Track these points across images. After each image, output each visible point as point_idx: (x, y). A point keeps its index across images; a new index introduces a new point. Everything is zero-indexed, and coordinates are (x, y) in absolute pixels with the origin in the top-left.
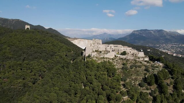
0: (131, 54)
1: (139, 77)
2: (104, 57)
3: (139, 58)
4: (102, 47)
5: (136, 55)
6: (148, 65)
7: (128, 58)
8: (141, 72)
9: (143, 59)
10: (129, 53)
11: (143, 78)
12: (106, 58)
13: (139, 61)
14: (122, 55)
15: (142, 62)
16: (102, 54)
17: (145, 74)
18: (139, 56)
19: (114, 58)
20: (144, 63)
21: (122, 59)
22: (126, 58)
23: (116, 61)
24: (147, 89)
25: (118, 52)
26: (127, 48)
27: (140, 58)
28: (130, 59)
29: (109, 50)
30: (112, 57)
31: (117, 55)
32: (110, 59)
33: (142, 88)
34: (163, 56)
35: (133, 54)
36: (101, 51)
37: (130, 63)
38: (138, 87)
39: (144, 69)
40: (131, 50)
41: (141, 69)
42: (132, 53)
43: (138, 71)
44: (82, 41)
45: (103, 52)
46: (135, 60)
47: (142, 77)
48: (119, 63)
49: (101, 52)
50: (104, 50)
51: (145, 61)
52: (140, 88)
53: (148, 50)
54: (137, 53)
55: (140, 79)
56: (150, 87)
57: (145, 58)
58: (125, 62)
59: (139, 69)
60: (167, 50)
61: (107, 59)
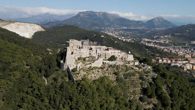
0: (120, 59)
1: (136, 89)
2: (90, 67)
3: (129, 63)
4: (85, 52)
5: (125, 59)
6: (140, 71)
7: (118, 64)
8: (137, 82)
9: (133, 63)
10: (118, 57)
11: (141, 89)
12: (94, 67)
13: (130, 67)
14: (111, 61)
15: (133, 67)
16: (88, 63)
17: (141, 84)
18: (128, 60)
19: (103, 67)
20: (136, 69)
21: (111, 65)
22: (115, 65)
23: (107, 70)
24: (149, 104)
25: (106, 58)
26: (115, 51)
27: (131, 63)
28: (120, 65)
29: (94, 56)
30: (100, 66)
31: (105, 62)
32: (99, 69)
33: (144, 103)
34: (116, 42)
35: (122, 59)
36: (85, 57)
37: (121, 71)
38: (140, 103)
39: (138, 77)
40: (119, 53)
41: (135, 77)
42: (120, 57)
43: (133, 81)
44: (22, 25)
45: (87, 59)
46: (126, 66)
47: (139, 89)
48: (110, 73)
49: (84, 59)
50: (88, 55)
51: (136, 66)
52: (142, 104)
53: (102, 36)
54: (126, 56)
55: (139, 91)
56: (150, 100)
57: (135, 62)
58: (116, 70)
59: (134, 77)
60: (112, 32)
61: (95, 69)
